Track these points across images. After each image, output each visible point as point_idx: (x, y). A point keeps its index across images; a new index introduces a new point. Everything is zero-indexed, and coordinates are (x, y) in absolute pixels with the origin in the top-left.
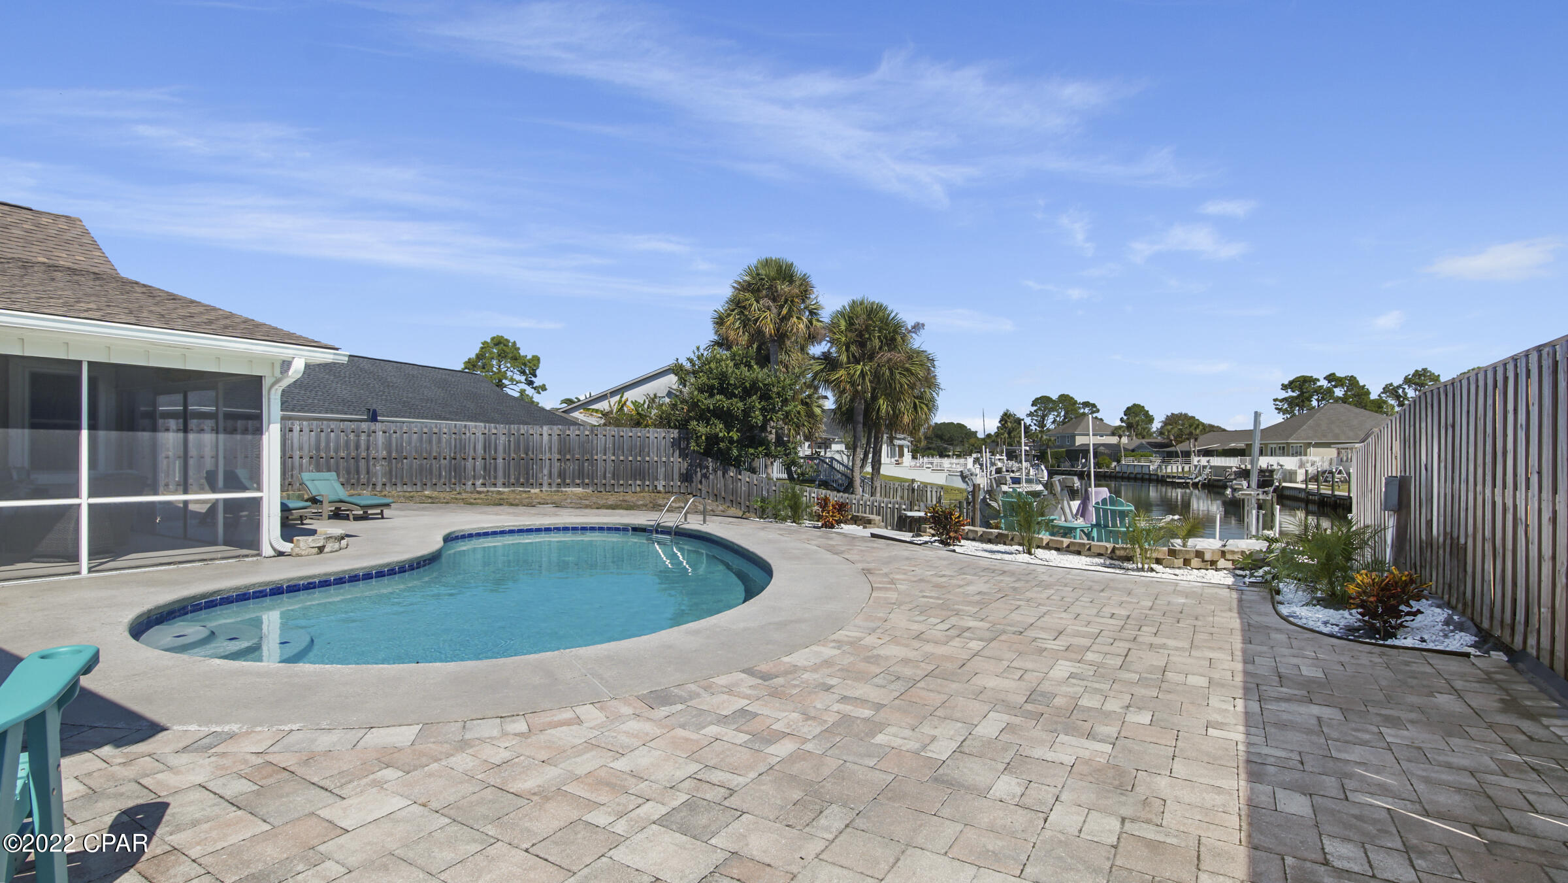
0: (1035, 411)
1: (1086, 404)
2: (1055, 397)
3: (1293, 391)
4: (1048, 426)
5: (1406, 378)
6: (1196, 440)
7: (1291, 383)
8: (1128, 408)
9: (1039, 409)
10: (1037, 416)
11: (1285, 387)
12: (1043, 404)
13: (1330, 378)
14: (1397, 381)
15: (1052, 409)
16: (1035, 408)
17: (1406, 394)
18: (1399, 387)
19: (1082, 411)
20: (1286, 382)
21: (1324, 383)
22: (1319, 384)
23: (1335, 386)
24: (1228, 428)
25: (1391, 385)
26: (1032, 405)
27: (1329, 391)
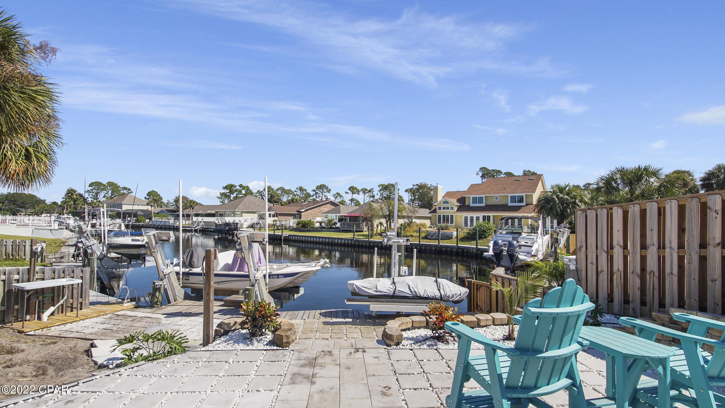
0: (91, 190)
1: (125, 188)
2: (105, 182)
3: (227, 190)
4: (100, 199)
5: (264, 189)
6: (193, 209)
7: (226, 187)
8: (149, 192)
9: (94, 189)
10: (93, 193)
11: (224, 188)
12: (97, 186)
13: (241, 186)
14: (262, 190)
15: (103, 190)
16: (91, 188)
17: (264, 194)
18: (262, 192)
19: (122, 192)
20: (224, 186)
21: (238, 187)
22: (237, 188)
23: (242, 189)
24: (204, 204)
25: (260, 191)
26: (89, 186)
27: (240, 192)
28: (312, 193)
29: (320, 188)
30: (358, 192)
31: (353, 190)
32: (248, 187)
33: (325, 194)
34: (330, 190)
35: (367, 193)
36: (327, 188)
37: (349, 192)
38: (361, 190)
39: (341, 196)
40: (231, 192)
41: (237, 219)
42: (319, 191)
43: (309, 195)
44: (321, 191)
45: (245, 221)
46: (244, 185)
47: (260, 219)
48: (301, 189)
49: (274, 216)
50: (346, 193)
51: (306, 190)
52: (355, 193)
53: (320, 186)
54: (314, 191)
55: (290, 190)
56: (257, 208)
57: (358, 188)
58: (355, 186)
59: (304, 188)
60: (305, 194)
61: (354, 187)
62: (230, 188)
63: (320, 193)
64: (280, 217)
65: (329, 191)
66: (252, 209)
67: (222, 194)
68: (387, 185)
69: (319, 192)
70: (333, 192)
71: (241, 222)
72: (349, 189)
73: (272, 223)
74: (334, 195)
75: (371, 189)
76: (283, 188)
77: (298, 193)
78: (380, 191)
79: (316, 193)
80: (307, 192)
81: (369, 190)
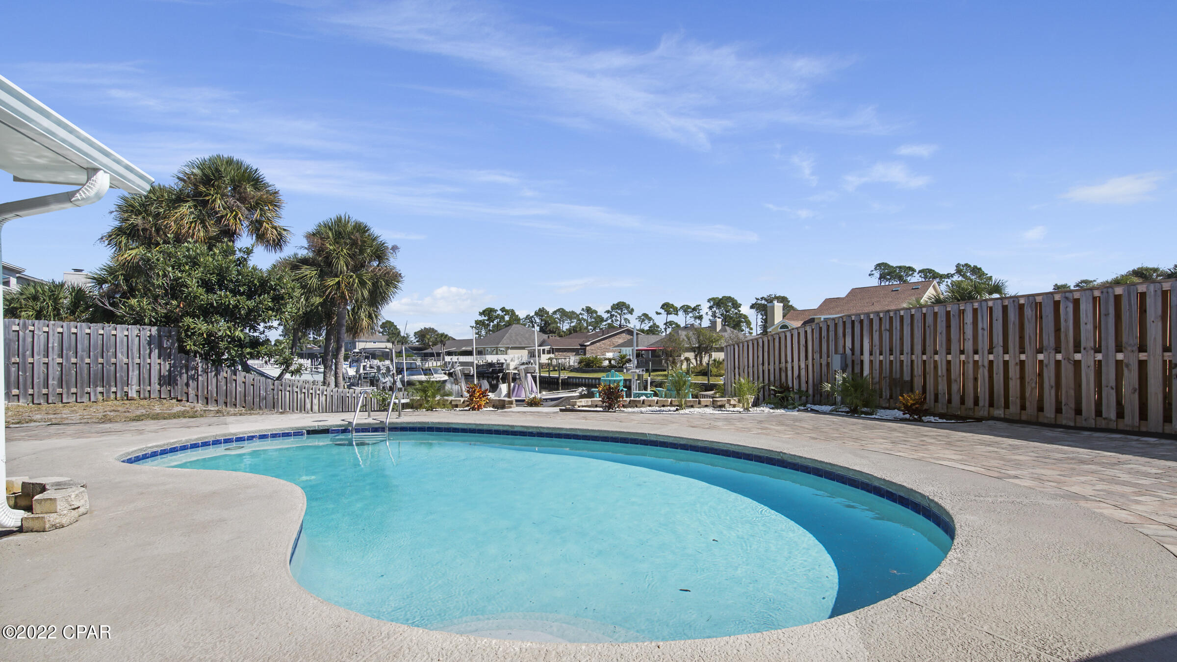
3: (485, 317)
5: (536, 312)
6: (444, 345)
7: (484, 311)
11: (481, 314)
13: (503, 310)
14: (532, 314)
17: (535, 321)
18: (532, 317)
20: (481, 311)
21: (499, 312)
22: (498, 313)
23: (505, 315)
24: (457, 338)
25: (529, 315)
27: (503, 318)
28: (605, 316)
29: (617, 308)
30: (676, 311)
31: (668, 308)
32: (513, 311)
33: (626, 316)
34: (633, 310)
35: (691, 312)
36: (628, 307)
37: (662, 311)
38: (681, 307)
39: (650, 319)
40: (491, 319)
41: (502, 358)
42: (617, 312)
43: (601, 320)
44: (620, 312)
45: (512, 360)
46: (507, 308)
47: (531, 357)
48: (589, 310)
49: (549, 352)
50: (658, 313)
51: (596, 312)
52: (671, 314)
53: (618, 304)
54: (608, 312)
55: (573, 313)
56: (526, 342)
57: (675, 305)
58: (671, 303)
59: (593, 308)
60: (594, 318)
61: (668, 303)
62: (488, 313)
63: (618, 316)
64: (557, 353)
65: (631, 312)
66: (520, 343)
67: (477, 322)
68: (721, 299)
69: (616, 314)
70: (638, 312)
71: (508, 362)
72: (662, 307)
73: (547, 362)
74: (639, 317)
75: (697, 306)
76: (562, 309)
77: (585, 317)
78: (711, 308)
79: (612, 316)
80: (598, 314)
81: (693, 307)
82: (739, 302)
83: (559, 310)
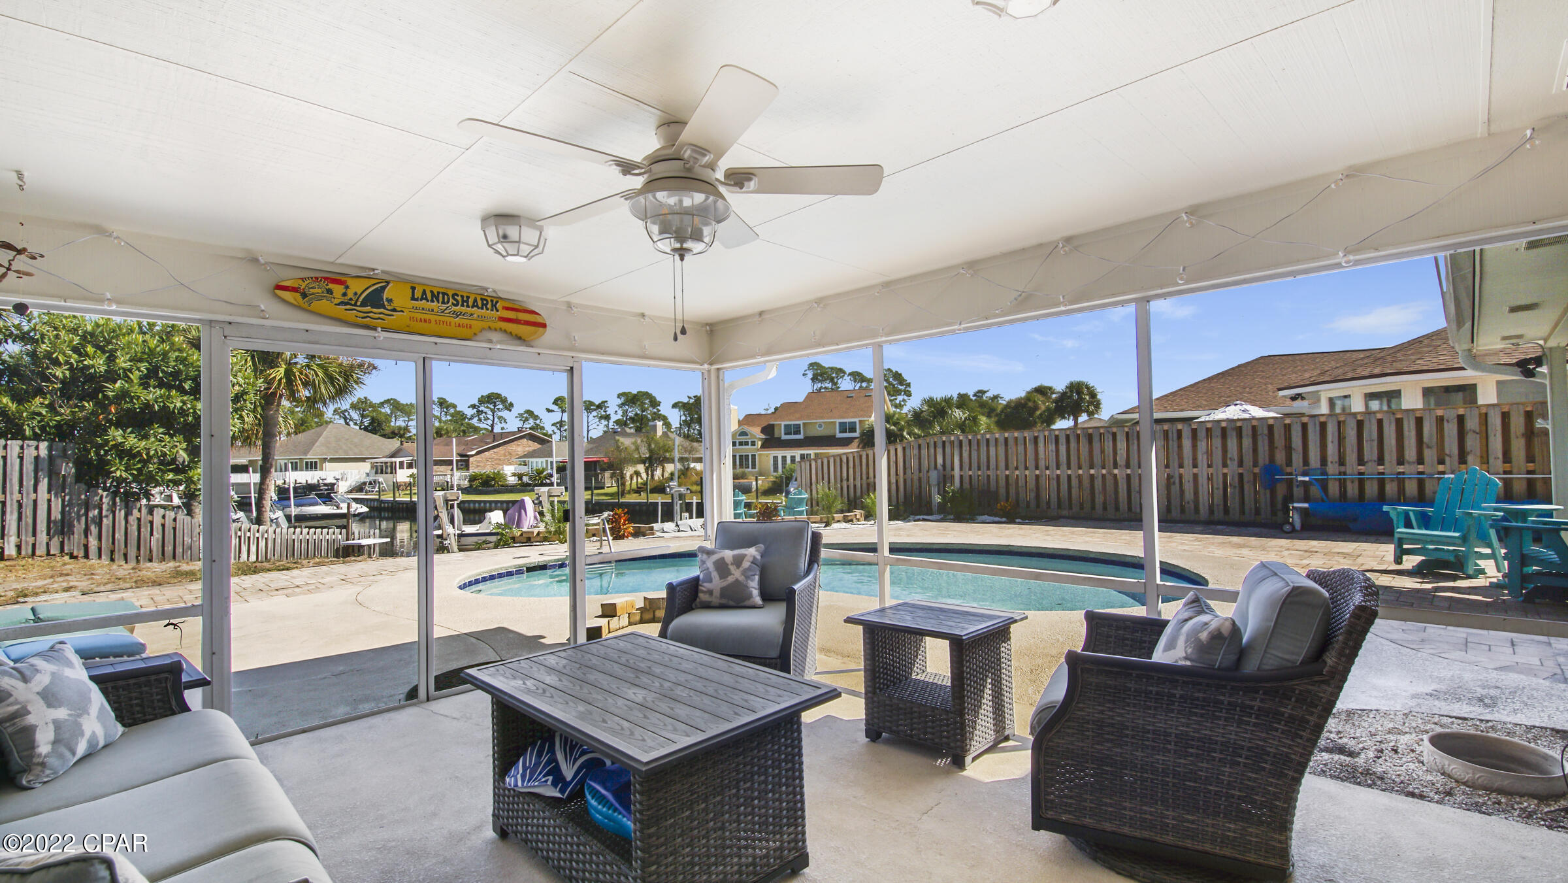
5: (354, 405)
14: (348, 407)
17: (352, 417)
18: (347, 411)
25: (341, 409)
28: (470, 412)
29: (488, 402)
31: (562, 403)
33: (500, 414)
34: (511, 405)
35: (595, 410)
36: (504, 401)
37: (555, 408)
39: (536, 417)
42: (487, 407)
43: (462, 417)
44: (491, 406)
45: (339, 479)
48: (443, 403)
49: (409, 466)
50: (549, 411)
51: (455, 406)
53: (489, 396)
54: (473, 406)
56: (359, 451)
59: (450, 400)
60: (452, 415)
63: (489, 412)
65: (509, 407)
66: (347, 453)
68: (635, 396)
69: (485, 410)
70: (519, 409)
72: (555, 402)
74: (520, 415)
75: (602, 402)
76: (395, 400)
78: (620, 406)
79: (480, 412)
80: (458, 409)
81: (597, 403)
82: (658, 399)
83: (388, 401)
